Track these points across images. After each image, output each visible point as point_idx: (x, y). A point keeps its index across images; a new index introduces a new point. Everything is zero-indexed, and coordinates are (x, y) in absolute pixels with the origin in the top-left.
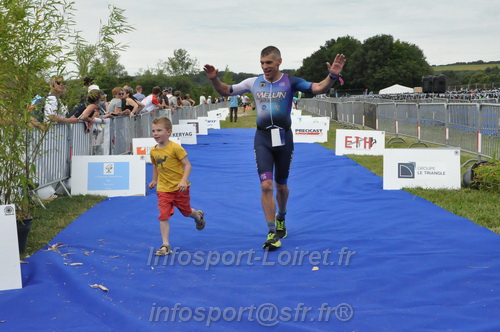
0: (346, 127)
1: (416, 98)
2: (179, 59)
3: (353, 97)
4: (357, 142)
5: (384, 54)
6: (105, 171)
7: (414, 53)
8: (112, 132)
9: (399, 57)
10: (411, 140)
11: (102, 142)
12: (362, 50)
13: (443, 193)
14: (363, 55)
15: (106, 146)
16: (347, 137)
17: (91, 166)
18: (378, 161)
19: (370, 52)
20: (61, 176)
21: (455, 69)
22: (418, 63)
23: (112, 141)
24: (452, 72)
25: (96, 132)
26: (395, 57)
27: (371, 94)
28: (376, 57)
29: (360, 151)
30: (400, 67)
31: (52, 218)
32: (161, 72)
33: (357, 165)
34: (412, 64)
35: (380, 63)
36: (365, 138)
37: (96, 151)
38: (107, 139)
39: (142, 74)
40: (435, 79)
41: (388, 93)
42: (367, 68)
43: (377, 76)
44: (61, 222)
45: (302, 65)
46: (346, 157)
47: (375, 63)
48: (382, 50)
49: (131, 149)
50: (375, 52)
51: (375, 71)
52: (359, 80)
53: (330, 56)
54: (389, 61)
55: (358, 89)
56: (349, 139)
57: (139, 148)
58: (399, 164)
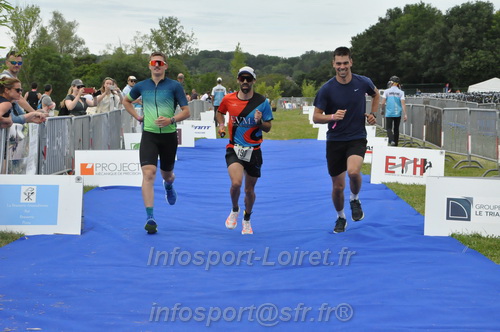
2: (168, 32)
3: (424, 96)
4: (404, 164)
5: (478, 32)
6: (23, 198)
8: (41, 140)
12: (443, 25)
14: (445, 32)
15: (31, 160)
16: (388, 158)
19: (456, 28)
23: (42, 153)
28: (465, 35)
29: (407, 178)
32: (139, 50)
33: (397, 198)
35: (470, 45)
36: (415, 160)
38: (33, 150)
39: (111, 52)
42: (449, 52)
43: (465, 64)
46: (385, 186)
47: (464, 45)
48: (474, 24)
49: (73, 166)
50: (463, 28)
51: (462, 56)
52: (437, 70)
53: (393, 33)
54: (485, 42)
55: (435, 84)
56: (391, 161)
57: (83, 166)
58: (449, 200)
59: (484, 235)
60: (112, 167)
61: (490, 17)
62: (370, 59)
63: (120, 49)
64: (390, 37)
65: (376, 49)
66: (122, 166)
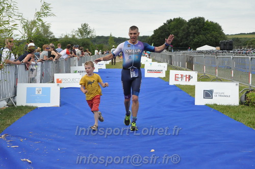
0: (176, 69)
1: (216, 53)
2: (84, 30)
3: (181, 52)
4: (182, 77)
5: (200, 28)
6: (37, 92)
7: (216, 28)
8: (42, 70)
9: (208, 29)
10: (212, 77)
11: (36, 76)
12: (187, 26)
13: (228, 107)
14: (188, 28)
15: (38, 77)
16: (176, 75)
17: (28, 89)
18: (193, 88)
19: (192, 27)
20: (10, 95)
21: (239, 37)
22: (218, 33)
23: (42, 75)
24: (237, 38)
25: (32, 70)
26: (206, 29)
27: (192, 51)
28: (195, 29)
29: (183, 82)
30: (208, 35)
31: (4, 119)
32: (74, 36)
33: (181, 90)
34: (215, 33)
35: (197, 33)
36: (186, 75)
37: (32, 80)
38: (39, 74)
39: (63, 37)
40: (227, 43)
41: (202, 50)
42: (190, 36)
43: (195, 40)
44: (9, 122)
45: (153, 33)
46: (175, 86)
47: (194, 33)
48: (198, 25)
49: (53, 80)
50: (194, 27)
51: (194, 37)
52: (185, 42)
53: (169, 29)
54: (202, 32)
55: (184, 47)
56: (177, 76)
57: (58, 80)
58: (204, 91)
59: (218, 104)
60: (69, 80)
61: (204, 23)
62: (160, 38)
63: (66, 36)
64: (168, 30)
65: (163, 34)
66: (73, 79)
